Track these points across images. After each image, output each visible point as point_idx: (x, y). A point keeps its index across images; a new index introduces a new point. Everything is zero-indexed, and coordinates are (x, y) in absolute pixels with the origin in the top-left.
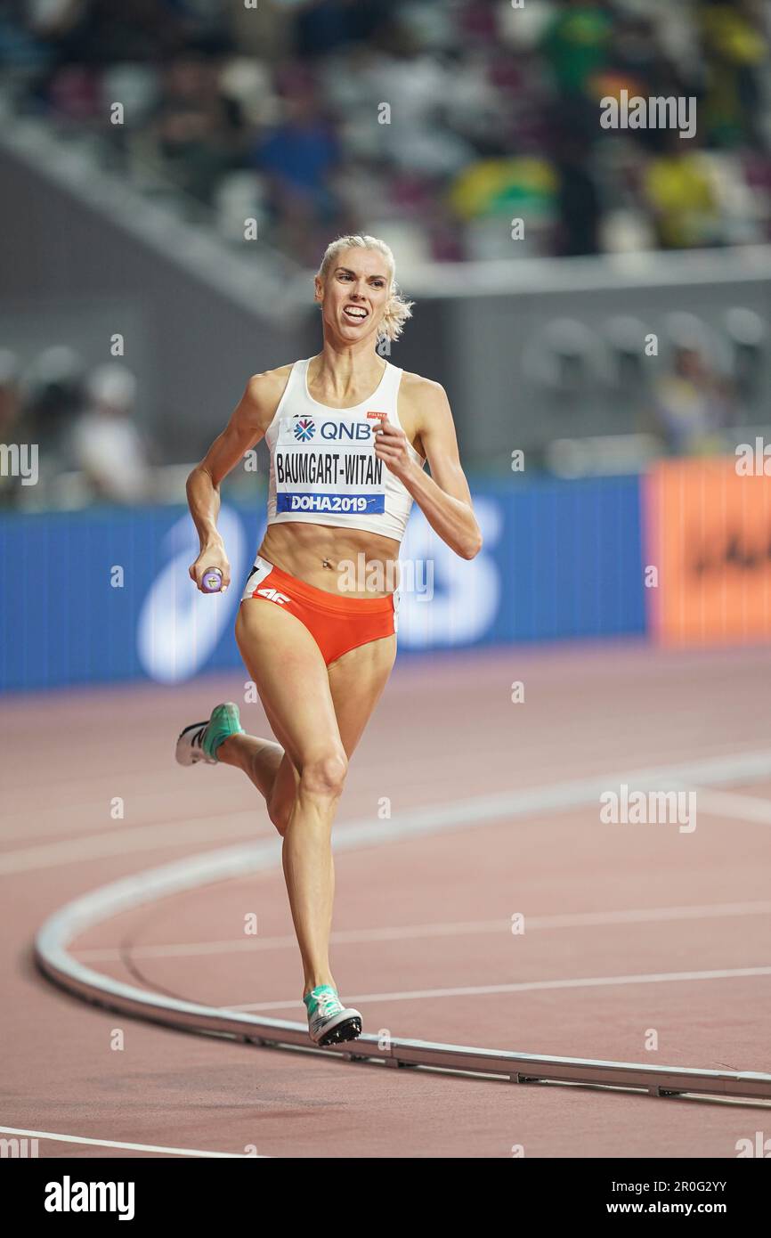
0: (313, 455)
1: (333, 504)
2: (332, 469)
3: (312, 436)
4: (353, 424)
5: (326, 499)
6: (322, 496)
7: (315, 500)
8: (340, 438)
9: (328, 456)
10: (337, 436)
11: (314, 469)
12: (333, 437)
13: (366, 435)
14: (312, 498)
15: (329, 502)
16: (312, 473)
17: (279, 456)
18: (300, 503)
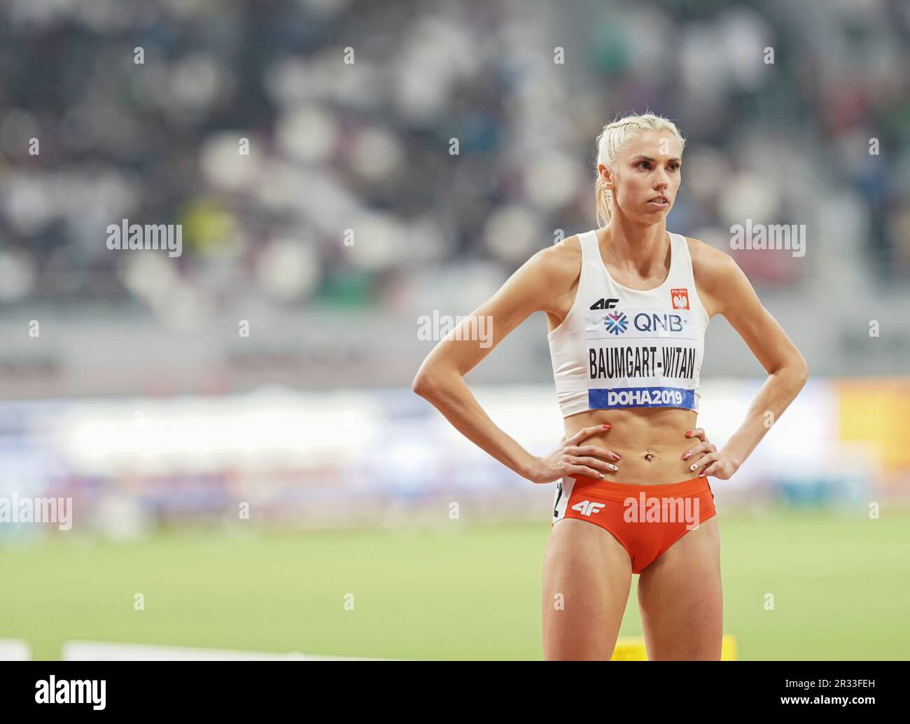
0: (629, 349)
1: (653, 397)
2: (650, 362)
3: (625, 328)
4: (665, 316)
5: (646, 393)
6: (642, 390)
7: (634, 394)
8: (655, 329)
9: (645, 349)
10: (652, 328)
11: (631, 363)
12: (647, 328)
13: (679, 327)
14: (631, 393)
15: (648, 396)
16: (630, 367)
17: (592, 351)
18: (618, 399)
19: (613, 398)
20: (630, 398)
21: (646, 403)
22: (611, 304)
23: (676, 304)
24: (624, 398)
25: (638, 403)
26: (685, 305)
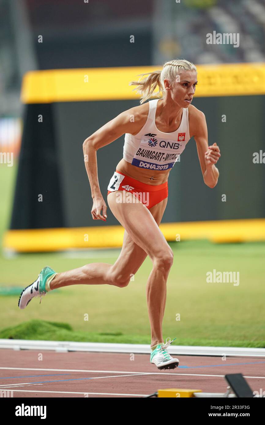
0: (154, 152)
1: (156, 167)
2: (160, 157)
3: (156, 145)
4: (173, 143)
5: (155, 165)
6: (153, 164)
7: (150, 165)
8: (167, 147)
9: (160, 153)
10: (166, 147)
11: (153, 156)
12: (164, 147)
13: (177, 148)
14: (149, 164)
15: (155, 167)
16: (152, 156)
17: (140, 149)
18: (144, 165)
19: (142, 164)
20: (148, 166)
21: (153, 169)
22: (153, 135)
23: (179, 139)
24: (146, 165)
25: (150, 168)
26: (183, 139)
